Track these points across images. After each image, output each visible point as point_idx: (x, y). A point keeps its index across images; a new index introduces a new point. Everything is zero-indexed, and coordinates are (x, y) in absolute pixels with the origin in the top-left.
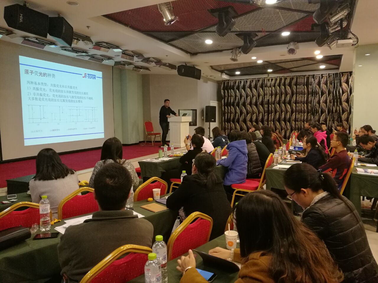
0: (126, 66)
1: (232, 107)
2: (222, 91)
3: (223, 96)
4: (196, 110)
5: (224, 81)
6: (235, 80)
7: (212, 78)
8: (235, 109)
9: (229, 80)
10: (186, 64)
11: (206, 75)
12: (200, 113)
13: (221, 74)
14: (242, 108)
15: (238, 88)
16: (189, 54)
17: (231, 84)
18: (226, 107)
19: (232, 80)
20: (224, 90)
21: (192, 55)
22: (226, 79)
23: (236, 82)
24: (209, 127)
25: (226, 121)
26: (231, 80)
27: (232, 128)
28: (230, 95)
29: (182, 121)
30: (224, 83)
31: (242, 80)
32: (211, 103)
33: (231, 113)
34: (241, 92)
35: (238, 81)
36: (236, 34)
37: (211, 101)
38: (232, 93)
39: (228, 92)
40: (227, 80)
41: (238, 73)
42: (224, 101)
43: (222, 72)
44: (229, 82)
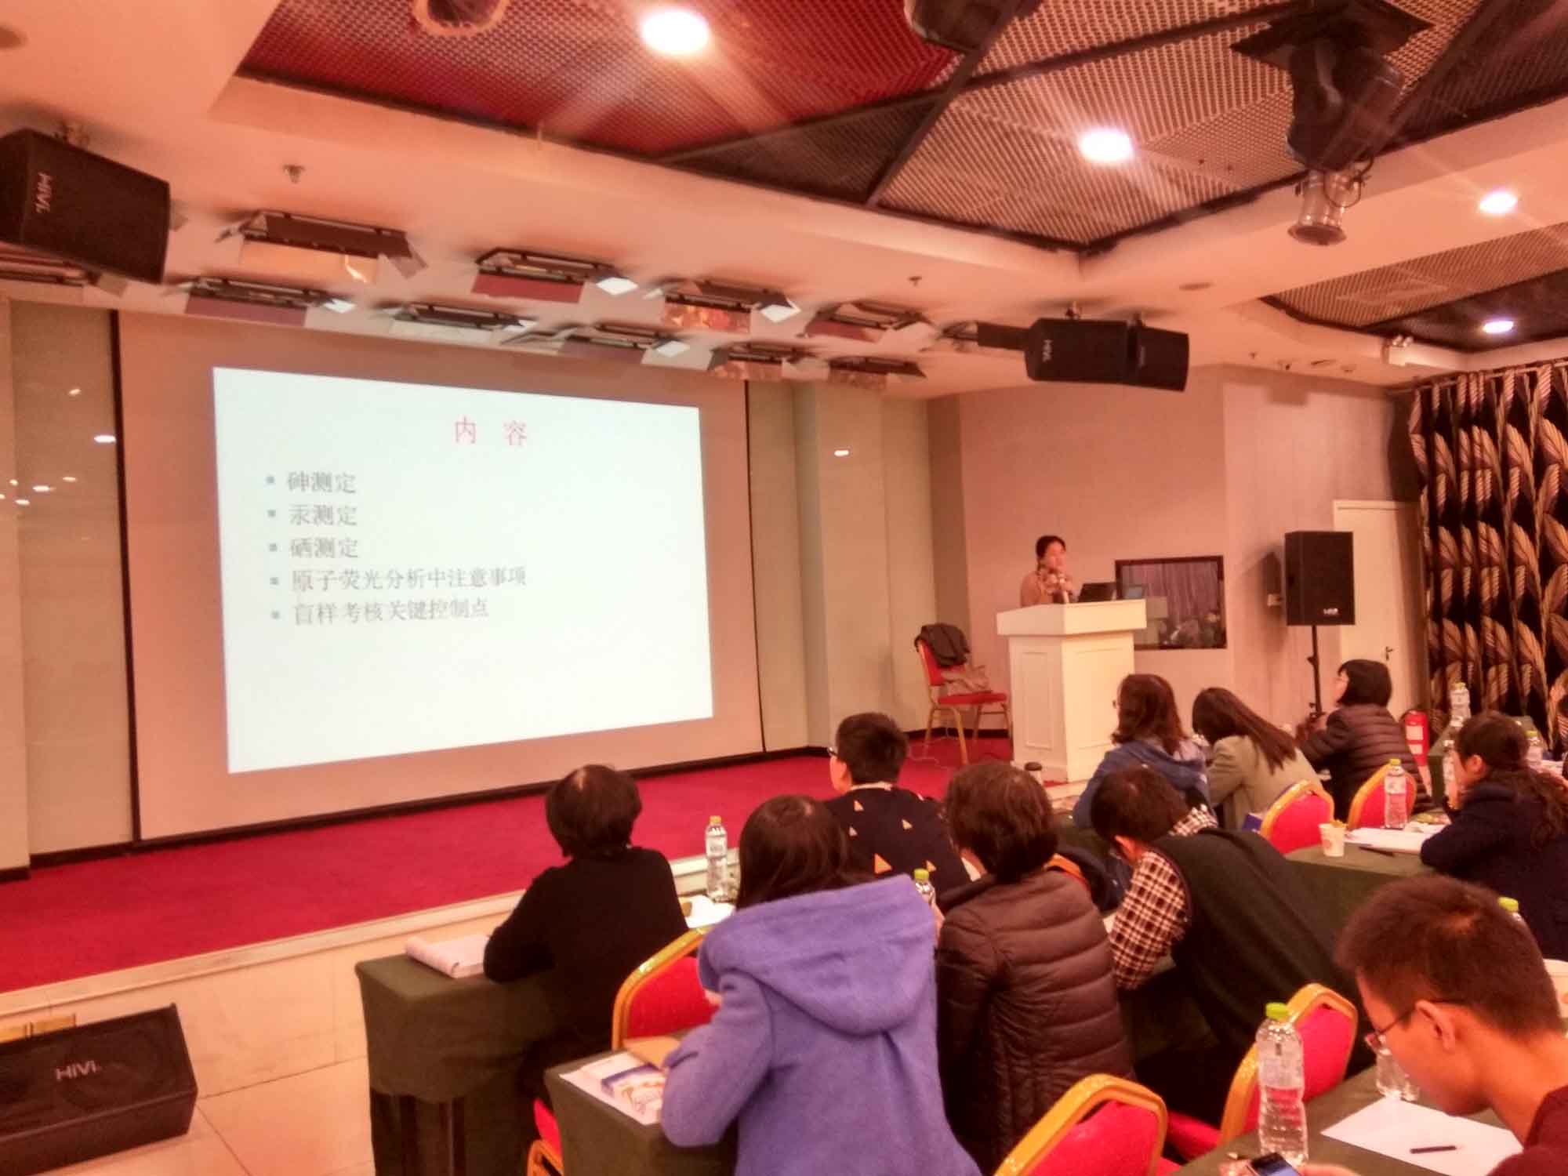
0: (785, 365)
1: (1482, 527)
2: (1417, 443)
3: (1424, 472)
4: (1218, 561)
5: (1424, 386)
6: (1496, 371)
7: (1333, 371)
8: (1508, 541)
9: (1454, 376)
10: (1070, 313)
11: (1280, 363)
12: (1248, 573)
13: (1386, 346)
14: (1549, 534)
15: (1518, 415)
16: (1064, 255)
17: (1468, 398)
18: (1444, 534)
19: (1477, 374)
20: (1426, 431)
21: (1090, 255)
22: (1435, 373)
23: (1500, 383)
24: (1311, 654)
25: (1446, 610)
26: (1467, 375)
27: (1496, 653)
28: (1465, 459)
29: (1069, 630)
30: (1427, 397)
31: (1538, 364)
32: (1336, 512)
33: (1481, 562)
34: (1537, 438)
35: (1512, 376)
36: (1239, 48)
37: (1337, 504)
38: (1481, 445)
39: (1454, 446)
40: (1440, 378)
41: (1498, 327)
42: (1432, 498)
43: (1387, 330)
44: (1454, 390)
